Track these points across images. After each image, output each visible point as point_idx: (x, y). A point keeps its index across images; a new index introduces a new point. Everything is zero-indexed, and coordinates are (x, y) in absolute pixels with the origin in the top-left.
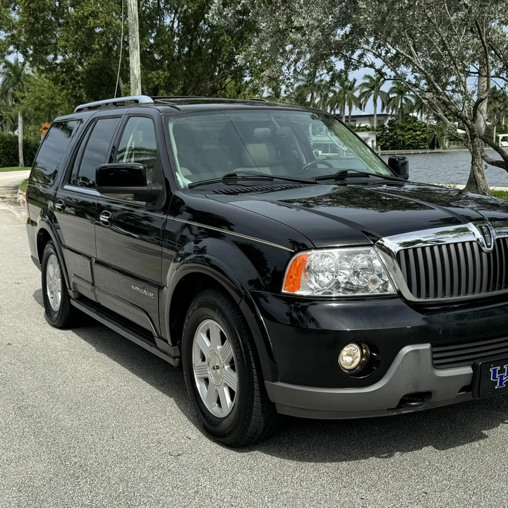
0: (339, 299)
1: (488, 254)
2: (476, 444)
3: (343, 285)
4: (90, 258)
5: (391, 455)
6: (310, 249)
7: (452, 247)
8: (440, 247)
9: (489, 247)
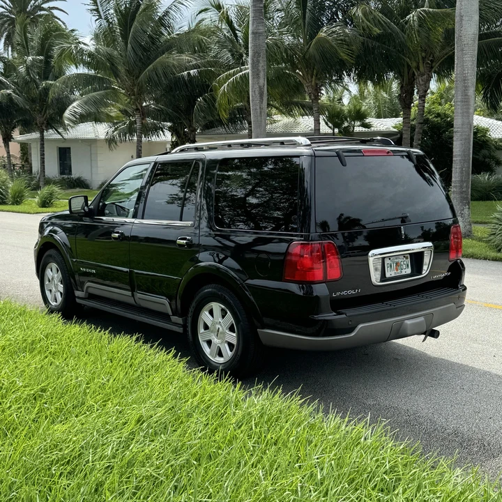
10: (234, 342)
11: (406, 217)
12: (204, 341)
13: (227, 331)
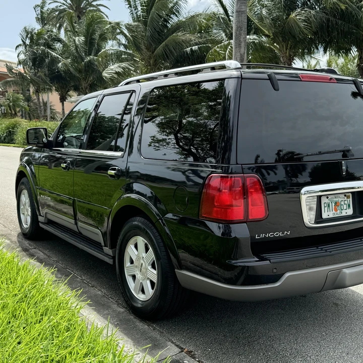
10: (155, 280)
11: (349, 151)
12: (130, 275)
13: (150, 268)
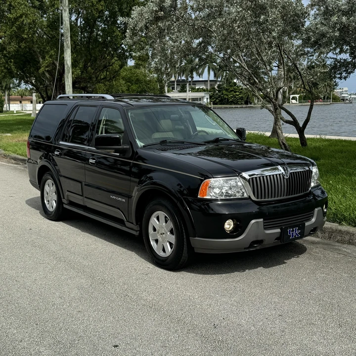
0: (222, 200)
1: (287, 179)
2: (282, 266)
3: (225, 194)
4: (80, 182)
5: (244, 271)
6: (211, 178)
7: (268, 177)
8: (263, 177)
9: (287, 176)
